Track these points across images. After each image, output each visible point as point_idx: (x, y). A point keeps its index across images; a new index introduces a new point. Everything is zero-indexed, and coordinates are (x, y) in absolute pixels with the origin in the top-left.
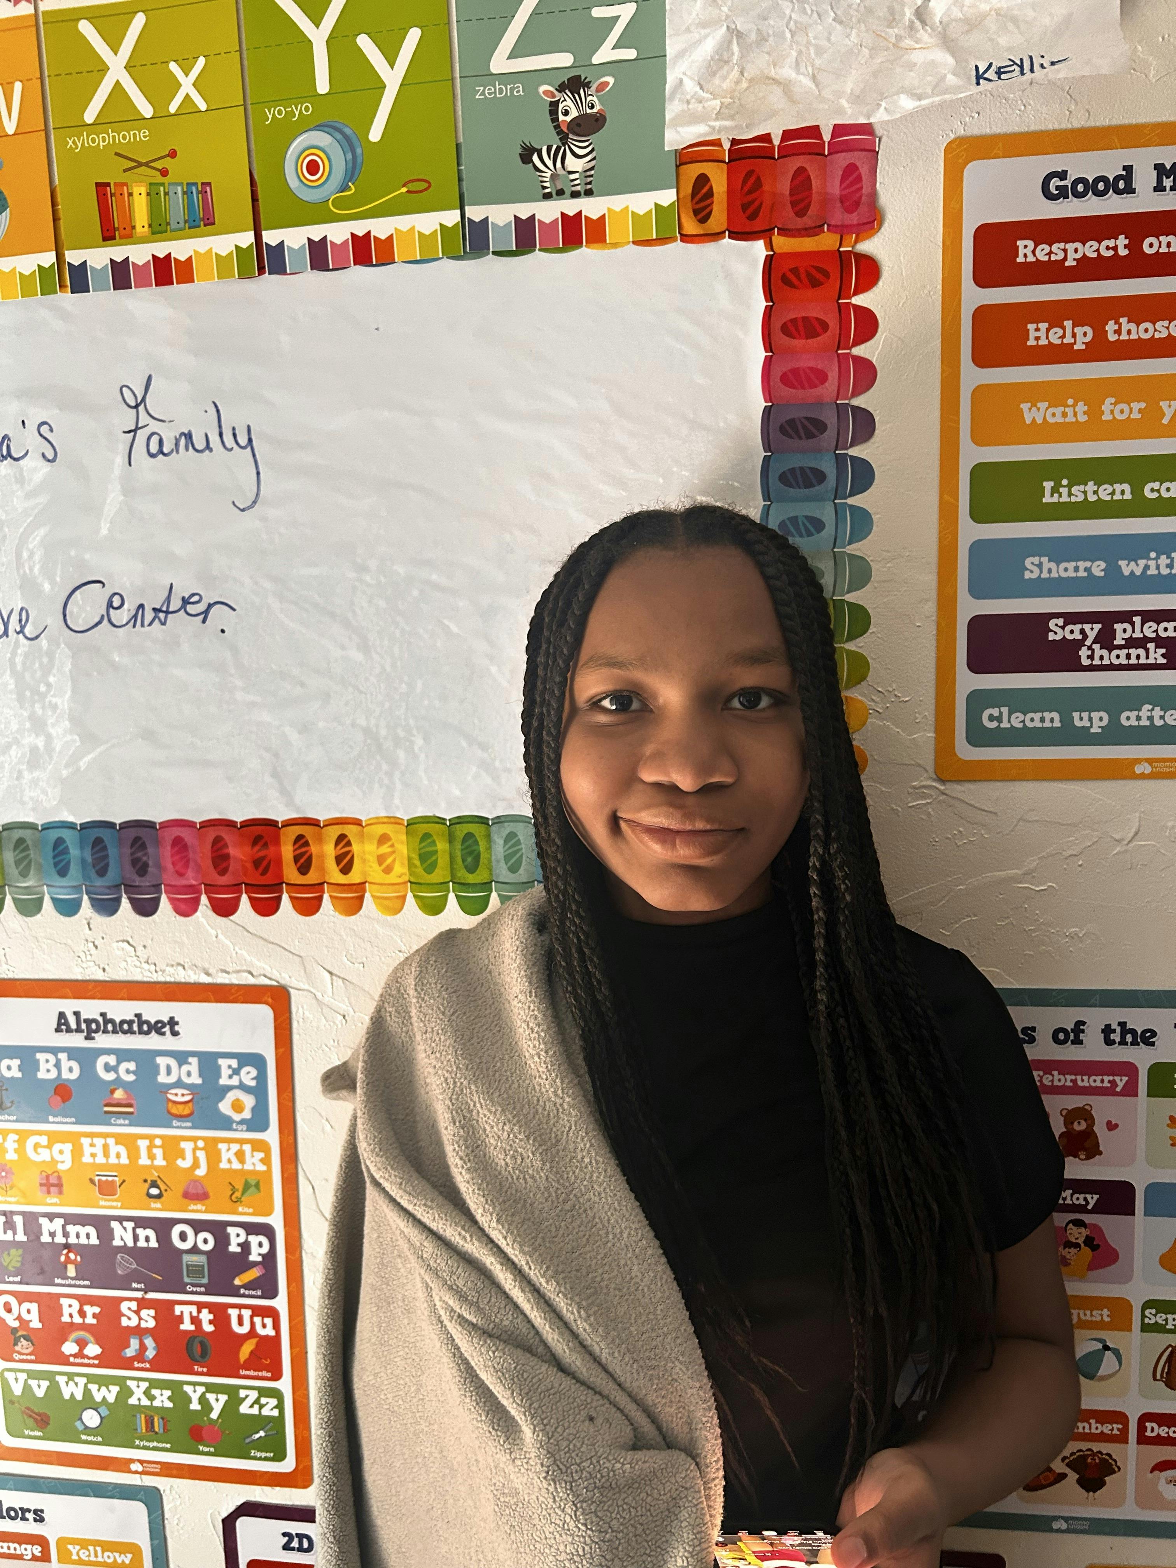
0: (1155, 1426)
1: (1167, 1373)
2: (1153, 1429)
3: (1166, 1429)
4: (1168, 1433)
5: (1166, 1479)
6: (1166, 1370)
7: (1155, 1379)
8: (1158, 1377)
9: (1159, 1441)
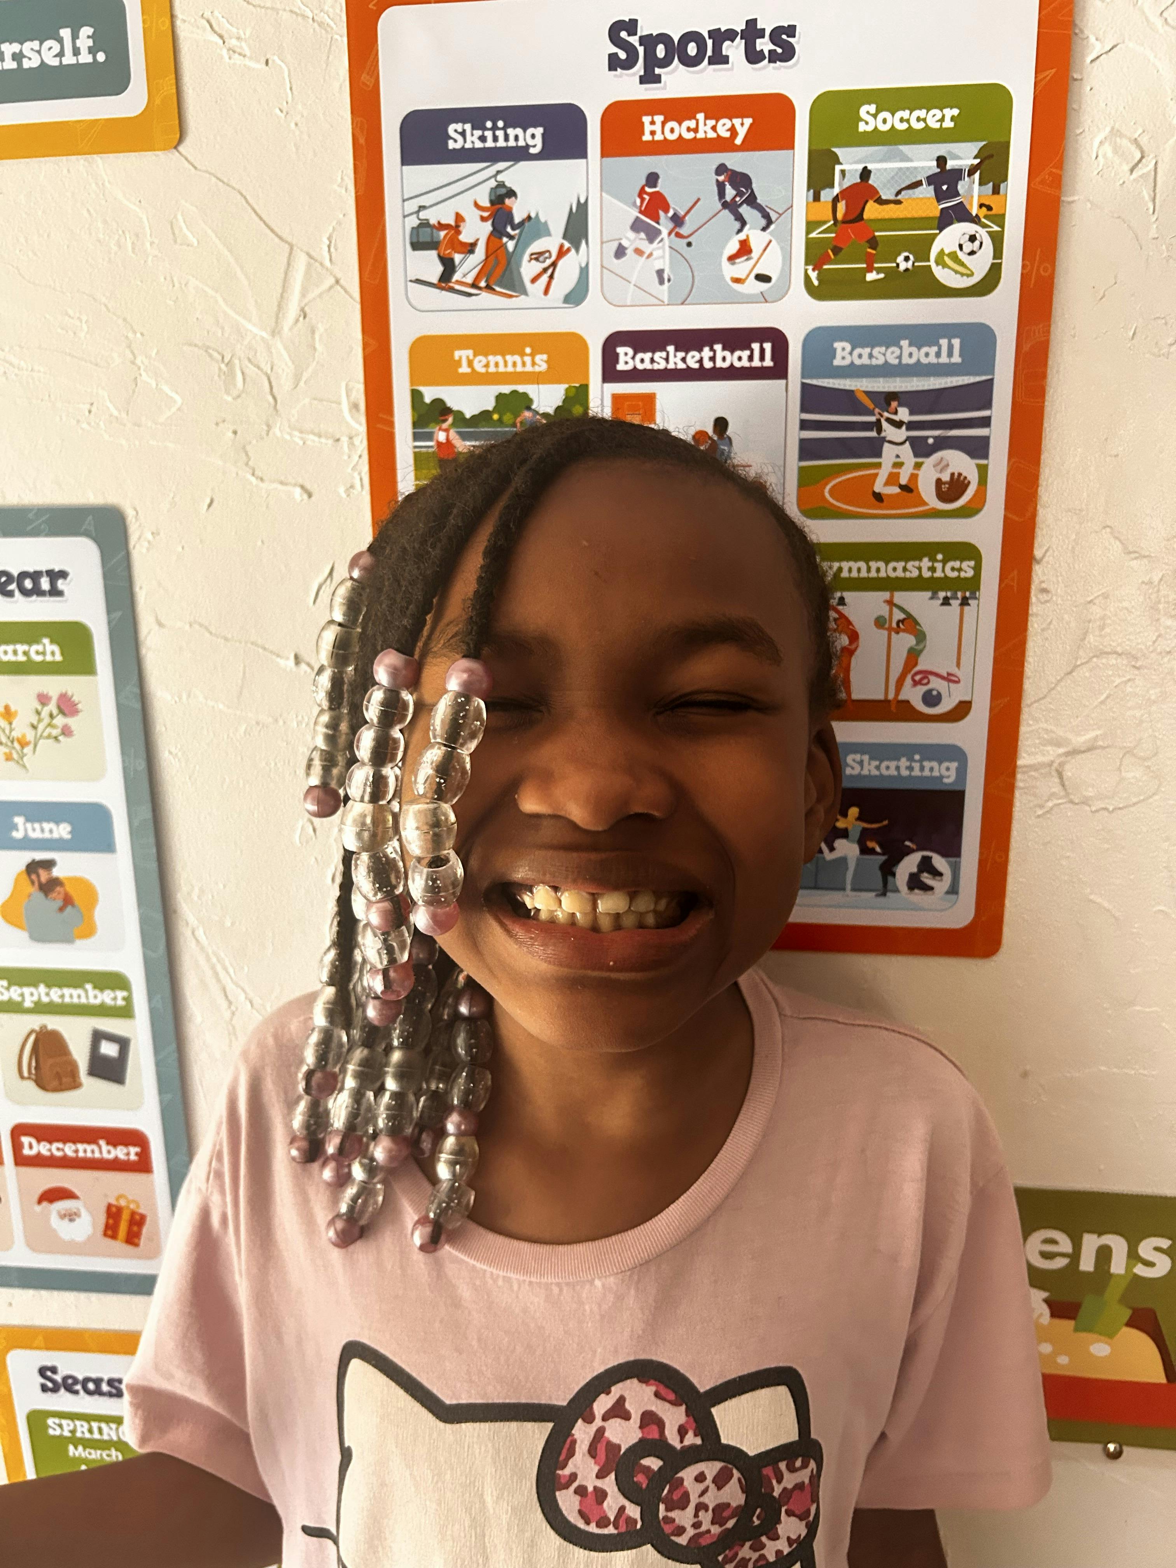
0: (34, 1141)
1: (36, 1068)
2: (31, 1147)
3: (48, 1146)
4: (50, 1150)
5: (59, 1213)
6: (34, 1064)
7: (22, 1077)
8: (26, 1074)
9: (38, 1161)
